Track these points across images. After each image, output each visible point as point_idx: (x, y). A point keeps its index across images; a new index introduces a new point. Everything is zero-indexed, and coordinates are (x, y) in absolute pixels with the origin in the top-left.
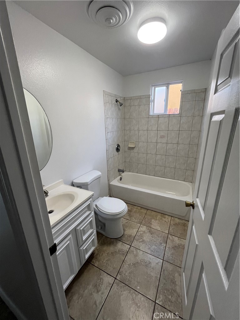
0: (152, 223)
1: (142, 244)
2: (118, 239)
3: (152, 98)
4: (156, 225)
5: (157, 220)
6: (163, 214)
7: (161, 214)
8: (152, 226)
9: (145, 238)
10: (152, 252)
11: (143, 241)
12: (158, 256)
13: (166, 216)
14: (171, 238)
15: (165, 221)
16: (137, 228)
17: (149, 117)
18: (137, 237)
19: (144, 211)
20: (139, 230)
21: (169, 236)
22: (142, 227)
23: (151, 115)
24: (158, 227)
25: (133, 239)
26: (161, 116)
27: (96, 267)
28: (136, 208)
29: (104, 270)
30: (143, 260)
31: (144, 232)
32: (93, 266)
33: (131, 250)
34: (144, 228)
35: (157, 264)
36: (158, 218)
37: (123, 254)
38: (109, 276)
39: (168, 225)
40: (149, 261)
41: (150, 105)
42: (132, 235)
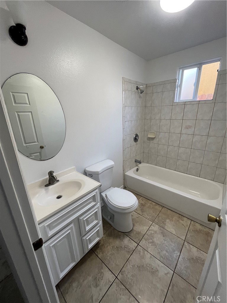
0: (166, 224)
1: (151, 245)
2: (126, 234)
3: (178, 82)
4: (170, 227)
5: (173, 221)
6: (181, 215)
7: (178, 215)
8: (166, 227)
9: (155, 240)
10: (162, 259)
11: (153, 242)
12: (168, 265)
13: (185, 219)
14: (187, 247)
15: (183, 225)
16: (148, 226)
17: (173, 104)
18: (146, 236)
19: (158, 208)
20: (150, 228)
21: (186, 244)
22: (153, 226)
23: (176, 102)
24: (173, 230)
25: (142, 237)
26: (189, 103)
27: (99, 258)
28: (150, 203)
29: (107, 264)
30: (150, 265)
31: (156, 232)
32: (97, 256)
33: (138, 249)
34: (155, 228)
35: (166, 274)
36: (174, 219)
37: (129, 252)
38: (110, 272)
39: (186, 230)
40: (157, 268)
41: (176, 91)
42: (142, 232)
